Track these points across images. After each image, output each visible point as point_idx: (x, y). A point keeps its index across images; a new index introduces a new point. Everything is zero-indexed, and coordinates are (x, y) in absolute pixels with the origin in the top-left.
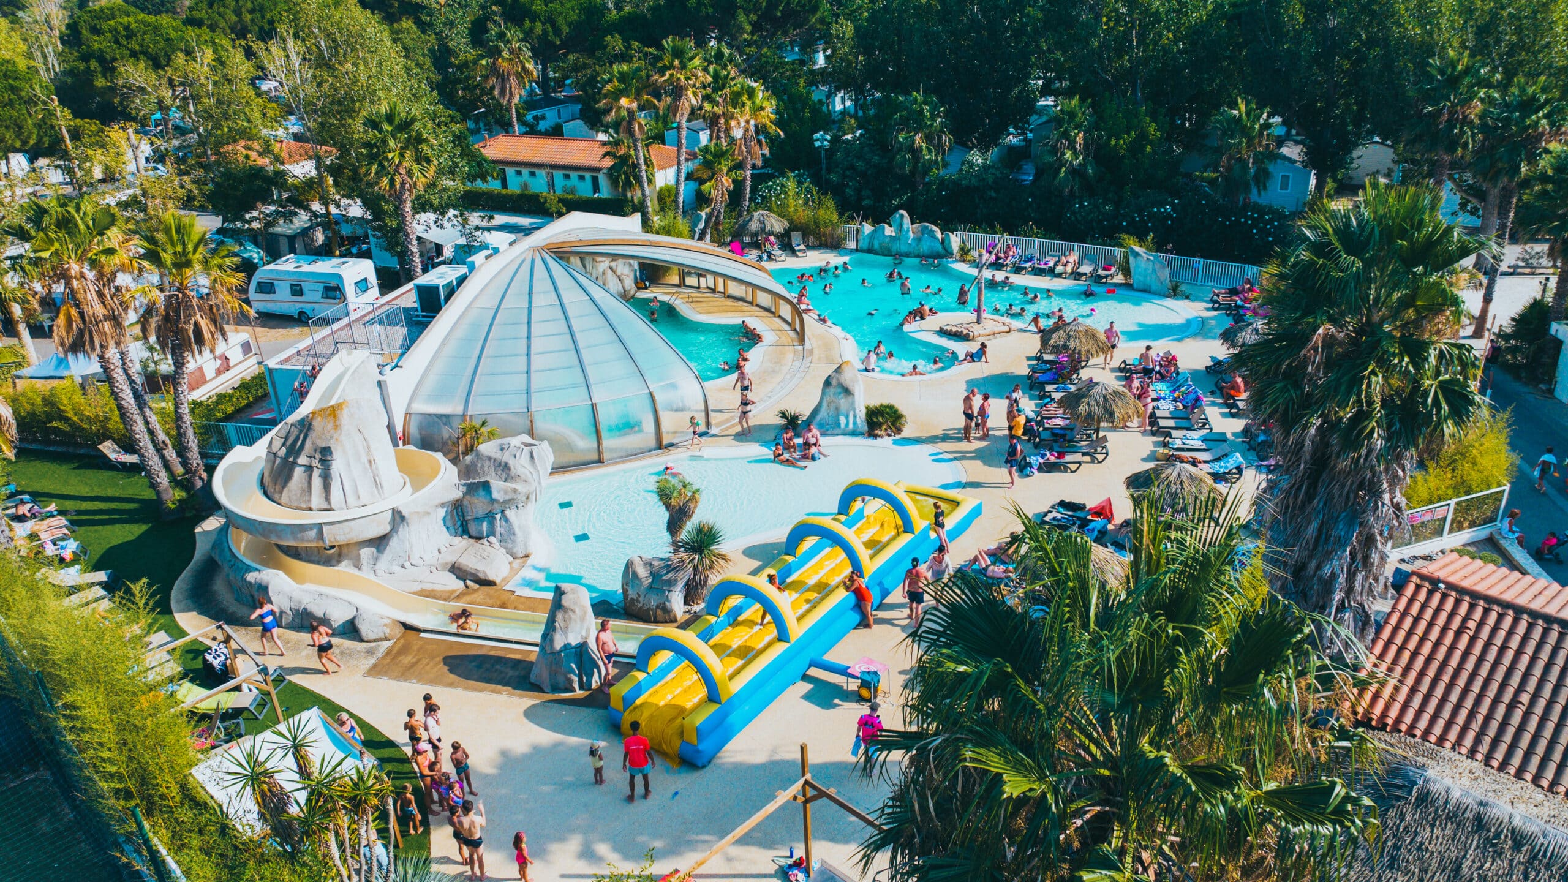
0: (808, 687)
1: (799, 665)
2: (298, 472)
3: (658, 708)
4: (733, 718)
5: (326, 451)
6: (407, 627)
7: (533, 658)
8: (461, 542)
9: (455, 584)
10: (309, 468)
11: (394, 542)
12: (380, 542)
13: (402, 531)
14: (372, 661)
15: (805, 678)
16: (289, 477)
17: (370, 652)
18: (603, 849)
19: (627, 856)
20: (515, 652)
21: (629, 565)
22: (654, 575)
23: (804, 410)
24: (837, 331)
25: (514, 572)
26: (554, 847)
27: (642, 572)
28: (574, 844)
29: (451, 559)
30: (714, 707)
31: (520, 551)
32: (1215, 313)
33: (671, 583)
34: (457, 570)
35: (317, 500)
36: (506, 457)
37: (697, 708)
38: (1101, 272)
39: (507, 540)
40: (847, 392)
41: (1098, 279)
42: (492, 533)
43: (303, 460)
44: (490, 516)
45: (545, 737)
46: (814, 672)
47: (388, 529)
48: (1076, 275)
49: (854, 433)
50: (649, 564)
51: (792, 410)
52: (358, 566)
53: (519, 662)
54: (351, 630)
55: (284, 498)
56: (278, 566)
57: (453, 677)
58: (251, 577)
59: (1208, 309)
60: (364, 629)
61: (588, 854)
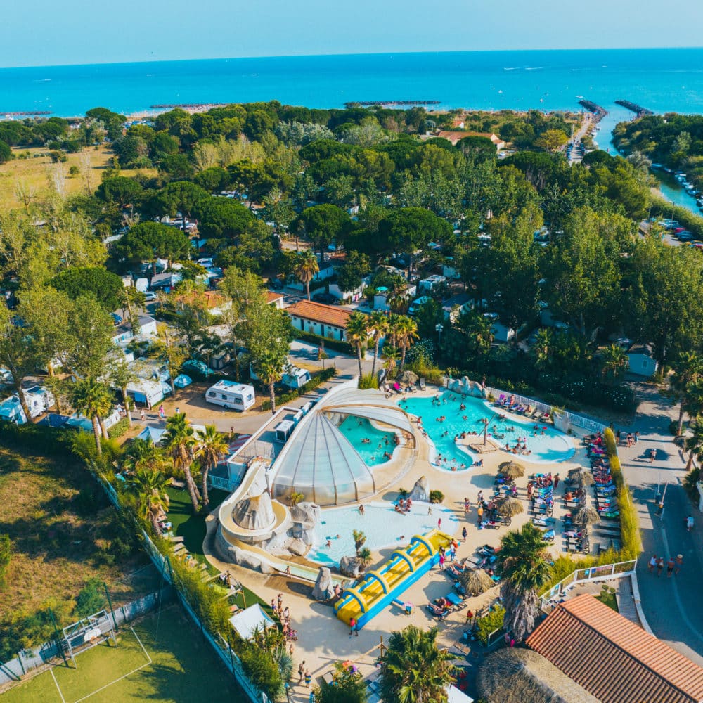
0: (391, 607)
1: (390, 600)
2: (245, 517)
3: (348, 611)
4: (369, 616)
5: (254, 512)
6: (275, 570)
7: (313, 586)
8: (291, 539)
9: (289, 554)
10: (249, 516)
11: (272, 541)
12: (268, 541)
13: (275, 538)
14: (266, 581)
15: (391, 604)
16: (243, 518)
17: (265, 578)
18: (329, 651)
19: (335, 654)
20: (307, 583)
21: (343, 559)
22: (350, 563)
23: (409, 489)
24: (429, 441)
25: (307, 551)
26: (316, 648)
27: (346, 562)
28: (322, 648)
29: (288, 546)
30: (362, 614)
31: (309, 544)
32: (582, 447)
33: (355, 567)
34: (290, 549)
35: (250, 526)
36: (306, 511)
37: (358, 613)
38: (544, 417)
39: (305, 540)
40: (422, 489)
41: (542, 421)
42: (301, 537)
43: (247, 514)
44: (301, 532)
45: (315, 614)
46: (394, 602)
47: (270, 537)
48: (533, 417)
49: (425, 501)
50: (349, 559)
51: (404, 489)
52: (261, 547)
53: (308, 587)
54: (259, 569)
55: (241, 524)
56: (237, 545)
57: (289, 590)
58: (230, 548)
59: (580, 444)
60: (264, 570)
61: (325, 652)
